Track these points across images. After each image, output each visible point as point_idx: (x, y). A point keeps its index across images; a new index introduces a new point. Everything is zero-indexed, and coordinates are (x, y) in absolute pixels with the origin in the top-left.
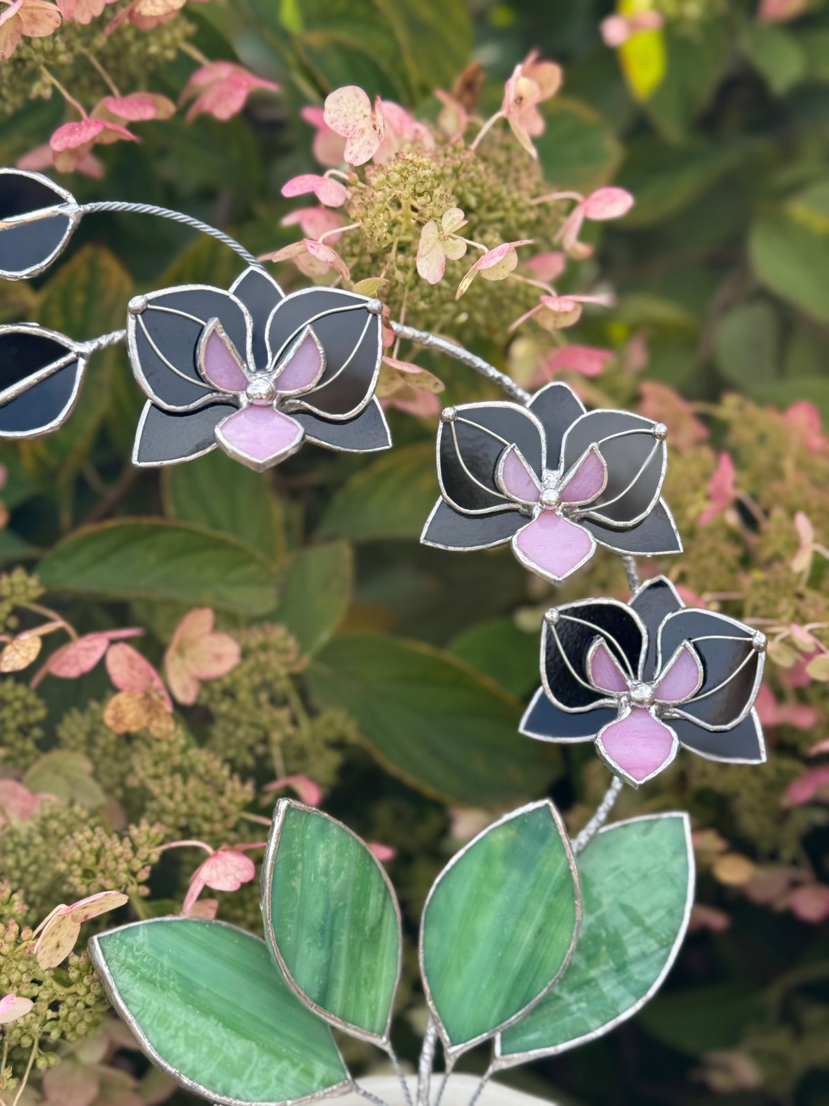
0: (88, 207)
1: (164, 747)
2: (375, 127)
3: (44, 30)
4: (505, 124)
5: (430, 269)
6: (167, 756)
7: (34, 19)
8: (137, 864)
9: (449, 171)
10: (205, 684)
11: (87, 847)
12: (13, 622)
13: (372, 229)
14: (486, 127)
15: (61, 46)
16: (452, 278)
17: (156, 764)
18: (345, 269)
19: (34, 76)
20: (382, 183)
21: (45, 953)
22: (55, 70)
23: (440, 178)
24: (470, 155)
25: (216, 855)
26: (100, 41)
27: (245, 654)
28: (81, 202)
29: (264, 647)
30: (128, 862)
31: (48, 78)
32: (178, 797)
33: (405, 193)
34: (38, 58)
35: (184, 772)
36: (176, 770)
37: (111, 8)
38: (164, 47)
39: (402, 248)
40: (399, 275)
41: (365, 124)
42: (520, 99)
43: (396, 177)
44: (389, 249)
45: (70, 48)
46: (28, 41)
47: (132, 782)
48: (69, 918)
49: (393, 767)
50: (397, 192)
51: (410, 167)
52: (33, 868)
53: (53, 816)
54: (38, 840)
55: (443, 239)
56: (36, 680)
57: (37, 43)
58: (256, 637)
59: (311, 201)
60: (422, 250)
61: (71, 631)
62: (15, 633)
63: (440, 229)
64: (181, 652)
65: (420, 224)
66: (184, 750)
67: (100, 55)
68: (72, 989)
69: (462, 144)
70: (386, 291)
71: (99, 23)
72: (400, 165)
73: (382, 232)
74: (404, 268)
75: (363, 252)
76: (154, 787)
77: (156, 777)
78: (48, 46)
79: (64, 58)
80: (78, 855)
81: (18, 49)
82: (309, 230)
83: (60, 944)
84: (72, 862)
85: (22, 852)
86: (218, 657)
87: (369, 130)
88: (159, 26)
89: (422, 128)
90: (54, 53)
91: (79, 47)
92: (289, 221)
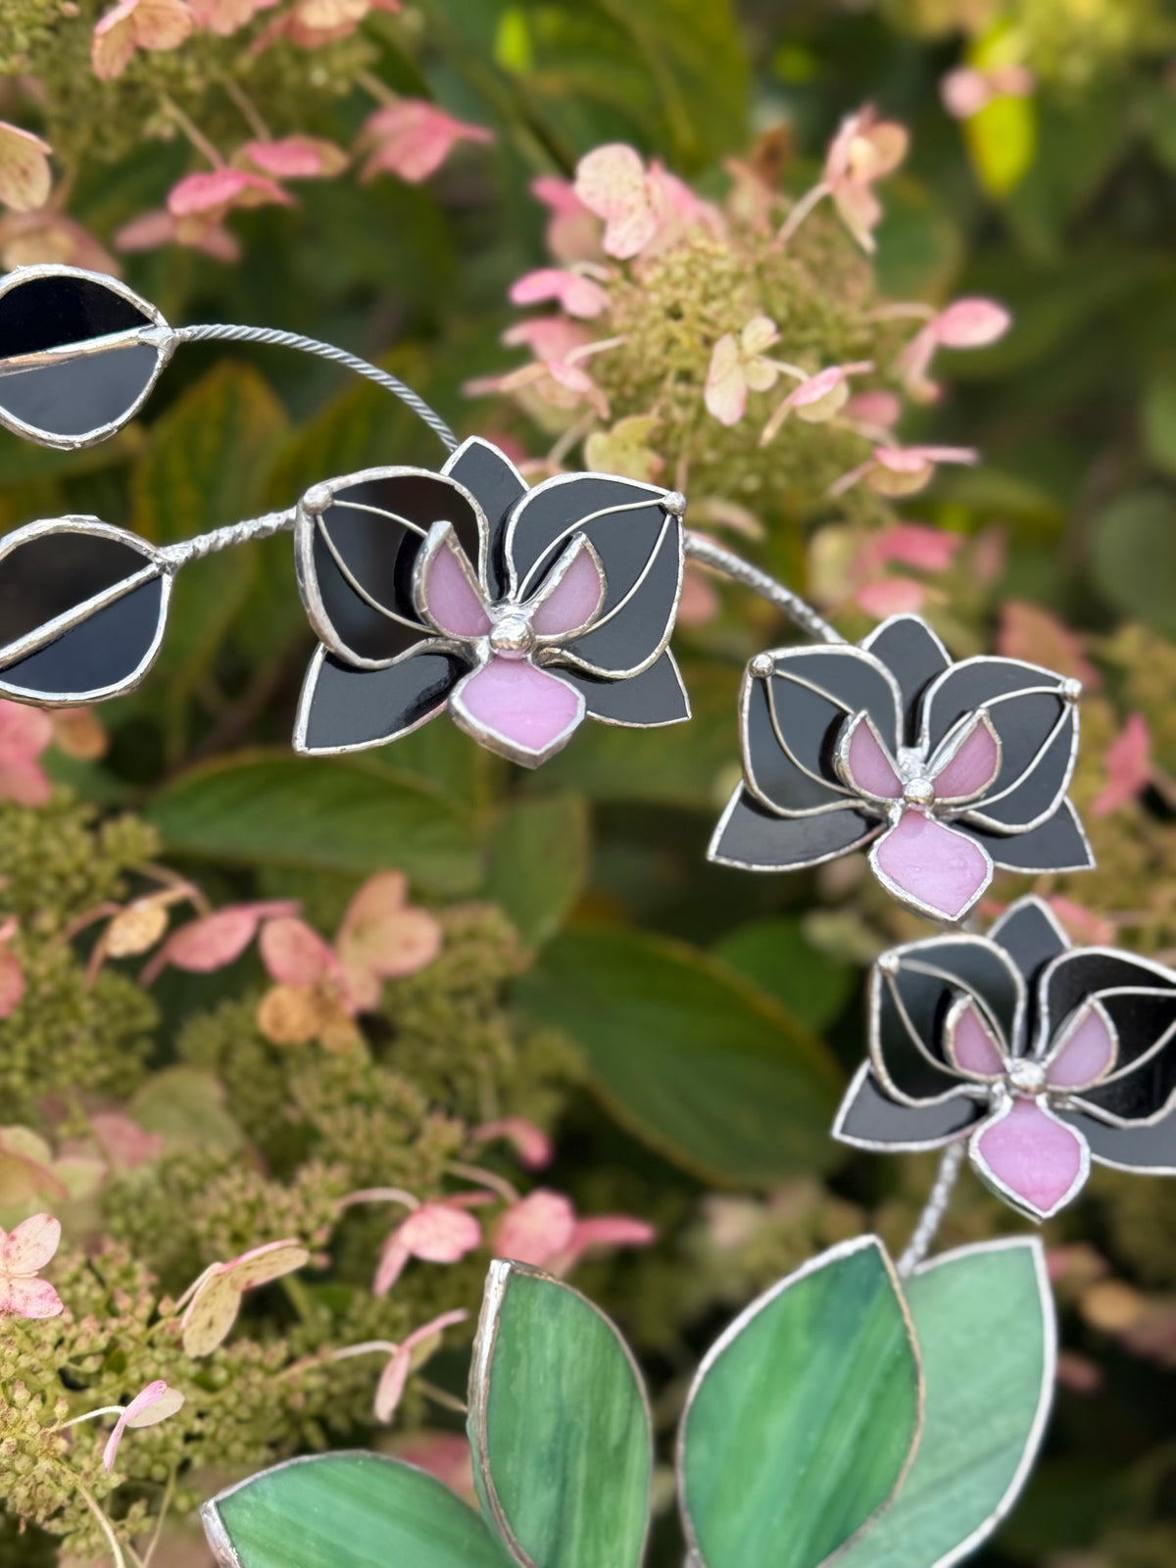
0: (189, 332)
1: (339, 1066)
2: (649, 203)
3: (167, 39)
4: (827, 205)
5: (724, 403)
6: (343, 1079)
7: (155, 23)
8: (311, 1223)
9: (749, 269)
10: (390, 983)
11: (238, 1198)
12: (120, 889)
13: (642, 347)
14: (799, 212)
15: (190, 66)
16: (752, 422)
17: (327, 1089)
18: (602, 403)
19: (149, 108)
20: (658, 281)
21: (193, 1333)
22: (182, 100)
23: (738, 278)
24: (778, 247)
25: (422, 1210)
26: (245, 62)
27: (447, 942)
28: (175, 322)
29: (472, 935)
30: (299, 1218)
31: (170, 110)
32: (359, 1136)
33: (689, 299)
34: (159, 82)
35: (368, 1102)
36: (352, 1099)
37: (263, 15)
38: (333, 75)
39: (686, 376)
40: (678, 414)
41: (635, 199)
42: (849, 170)
43: (679, 272)
44: (662, 377)
45: (202, 70)
46: (142, 53)
47: (292, 1115)
48: (227, 1283)
49: (631, 1117)
50: (680, 293)
51: (702, 258)
52: (151, 1234)
53: (179, 1159)
54: (158, 1193)
55: (743, 361)
56: (151, 972)
57: (156, 61)
58: (461, 919)
59: (550, 308)
60: (714, 376)
61: (200, 903)
62: (125, 902)
63: (740, 347)
64: (359, 933)
65: (708, 342)
66: (366, 1073)
67: (243, 84)
68: (220, 1395)
69: (766, 232)
70: (658, 436)
71: (243, 37)
72: (685, 256)
73: (654, 351)
74: (684, 403)
75: (624, 381)
76: (325, 1123)
77: (327, 1108)
78: (172, 65)
79: (194, 84)
80: (224, 1208)
81: (129, 67)
82: (544, 350)
83: (215, 1321)
84: (217, 1220)
85: (133, 1212)
86: (408, 945)
87: (641, 210)
88: (328, 46)
89: (710, 211)
90: (178, 77)
91: (215, 71)
92: (515, 336)
